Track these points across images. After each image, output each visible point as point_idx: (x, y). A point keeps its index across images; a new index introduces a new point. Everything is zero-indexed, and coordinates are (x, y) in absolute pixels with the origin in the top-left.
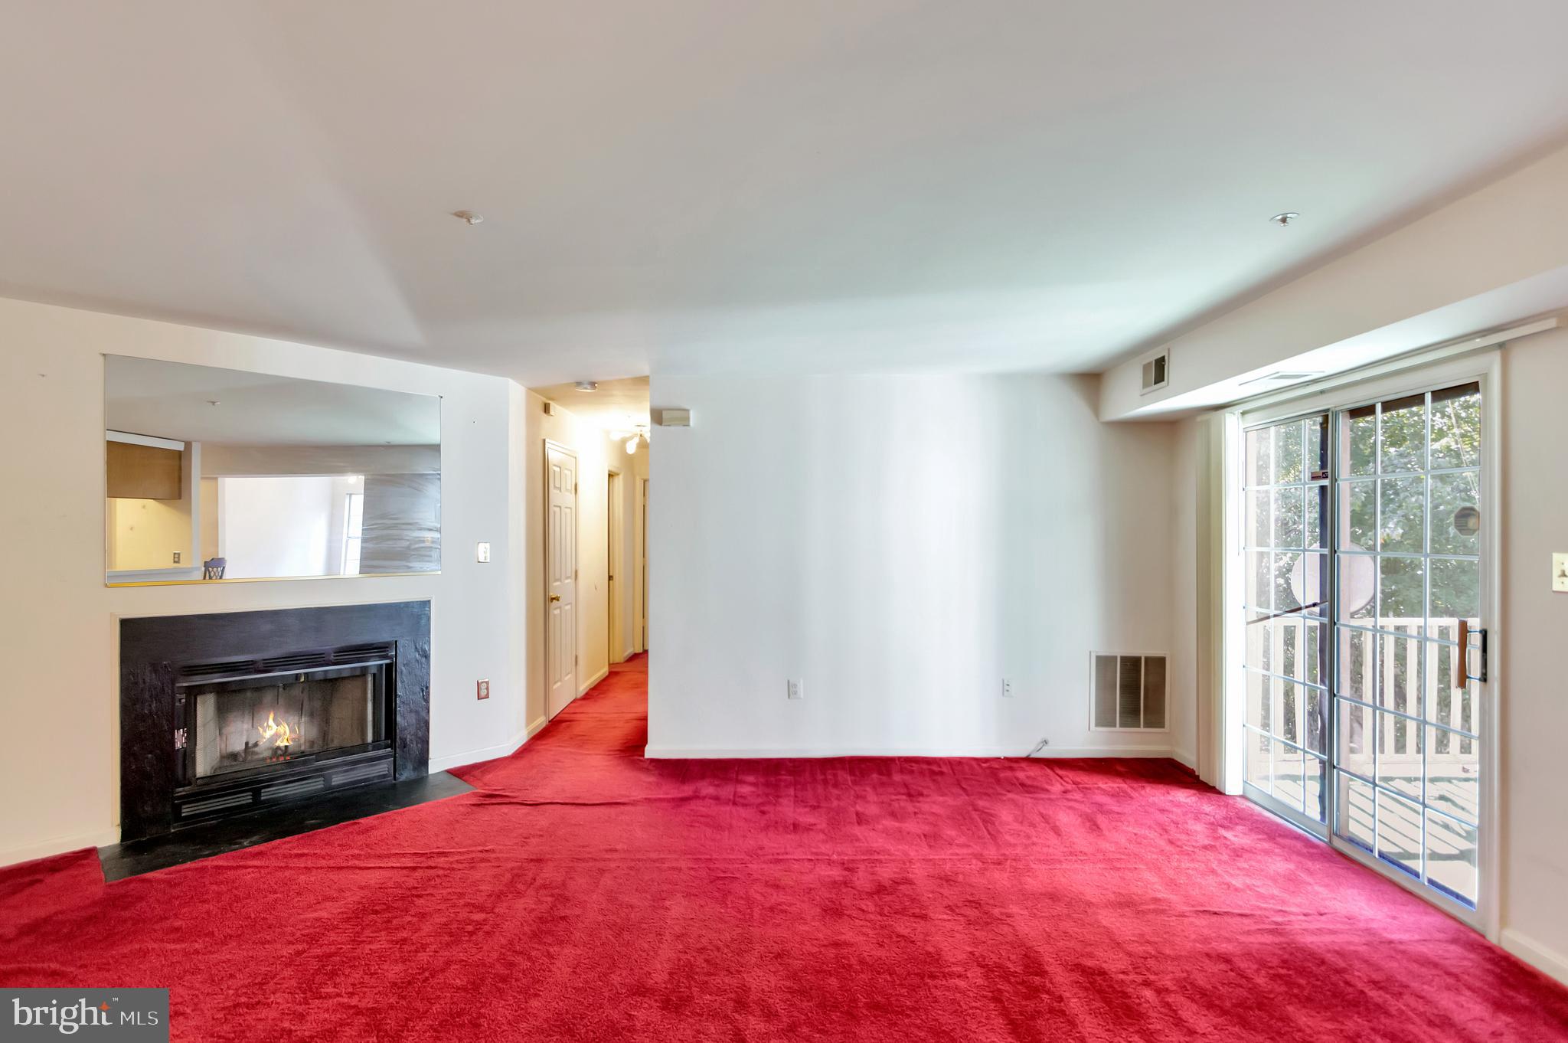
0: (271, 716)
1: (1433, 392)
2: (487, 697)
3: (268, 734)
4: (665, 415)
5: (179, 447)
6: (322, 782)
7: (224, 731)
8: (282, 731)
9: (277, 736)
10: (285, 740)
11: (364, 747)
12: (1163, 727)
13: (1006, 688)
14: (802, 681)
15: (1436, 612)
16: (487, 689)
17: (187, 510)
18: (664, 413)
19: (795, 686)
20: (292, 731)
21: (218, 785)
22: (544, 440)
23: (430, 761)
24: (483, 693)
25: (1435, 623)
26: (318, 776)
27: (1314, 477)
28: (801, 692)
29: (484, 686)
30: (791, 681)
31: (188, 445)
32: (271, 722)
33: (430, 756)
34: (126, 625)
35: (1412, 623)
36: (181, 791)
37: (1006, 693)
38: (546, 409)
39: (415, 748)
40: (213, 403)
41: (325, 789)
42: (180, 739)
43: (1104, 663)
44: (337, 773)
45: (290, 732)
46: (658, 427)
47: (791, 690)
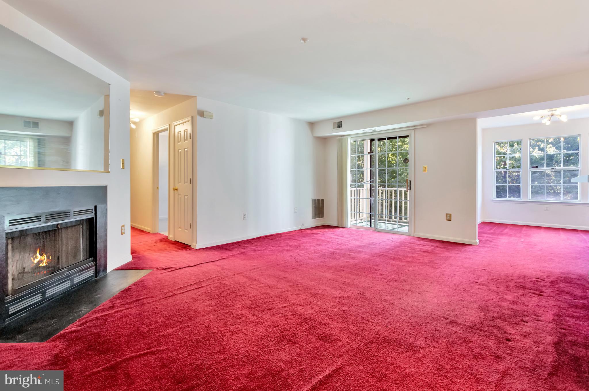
0: (38, 252)
1: (399, 137)
3: (36, 261)
6: (70, 283)
8: (43, 259)
9: (41, 261)
10: (44, 263)
12: (323, 217)
13: (296, 210)
14: (247, 213)
15: (400, 187)
19: (245, 215)
25: (398, 189)
26: (68, 280)
27: (369, 153)
28: (247, 217)
30: (244, 214)
35: (393, 189)
37: (296, 212)
41: (72, 286)
43: (314, 201)
45: (47, 259)
47: (244, 216)
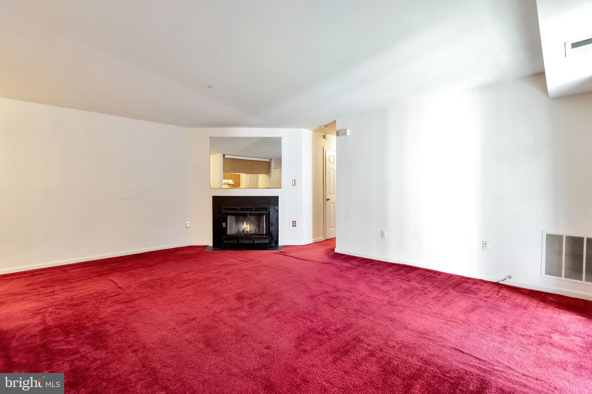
0: (245, 222)
2: (295, 226)
3: (244, 227)
4: (340, 133)
5: (268, 160)
6: (252, 242)
7: (238, 226)
9: (246, 228)
10: (248, 230)
11: (263, 235)
13: (485, 245)
14: (386, 231)
16: (295, 224)
17: (270, 176)
18: (339, 132)
19: (383, 233)
20: (250, 227)
21: (233, 237)
22: (324, 147)
23: (279, 242)
24: (294, 225)
28: (386, 236)
29: (294, 223)
30: (382, 231)
31: (271, 160)
32: (245, 224)
33: (279, 241)
34: (214, 197)
36: (224, 237)
37: (484, 248)
38: (324, 137)
39: (275, 237)
40: (257, 147)
42: (224, 224)
43: (552, 237)
44: (256, 240)
46: (338, 137)
